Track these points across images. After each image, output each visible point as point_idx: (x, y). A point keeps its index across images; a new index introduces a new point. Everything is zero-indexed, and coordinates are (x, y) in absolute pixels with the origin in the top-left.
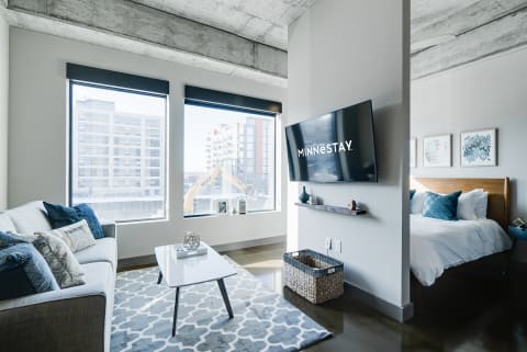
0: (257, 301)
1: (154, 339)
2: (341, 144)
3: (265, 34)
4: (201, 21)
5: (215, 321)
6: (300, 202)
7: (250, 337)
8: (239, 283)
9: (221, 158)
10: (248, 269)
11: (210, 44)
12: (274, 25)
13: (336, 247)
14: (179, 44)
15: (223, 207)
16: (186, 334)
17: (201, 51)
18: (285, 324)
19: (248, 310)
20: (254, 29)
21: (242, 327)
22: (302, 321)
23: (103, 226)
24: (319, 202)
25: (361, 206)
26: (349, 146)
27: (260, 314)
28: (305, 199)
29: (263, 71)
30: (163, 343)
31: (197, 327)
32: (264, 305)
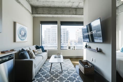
0: (70, 70)
1: (47, 72)
2: (93, 31)
3: (78, 5)
4: (63, 7)
5: (59, 72)
6: (85, 47)
7: (63, 77)
8: (68, 65)
9: (79, 36)
10: (72, 63)
11: (65, 11)
12: (80, 3)
13: (94, 61)
14: (58, 13)
15: (69, 48)
16: (52, 73)
17: (63, 13)
18: (73, 77)
19: (67, 71)
20: (75, 5)
21: (63, 74)
22: (78, 77)
23: (45, 50)
24: (90, 48)
25: (100, 49)
26: (95, 32)
27: (69, 73)
28: (86, 46)
29: (78, 15)
30: (47, 73)
31: (55, 72)
32: (71, 71)
